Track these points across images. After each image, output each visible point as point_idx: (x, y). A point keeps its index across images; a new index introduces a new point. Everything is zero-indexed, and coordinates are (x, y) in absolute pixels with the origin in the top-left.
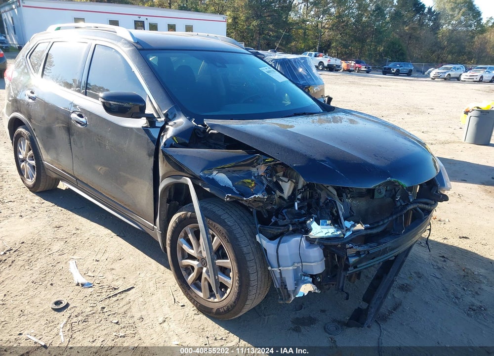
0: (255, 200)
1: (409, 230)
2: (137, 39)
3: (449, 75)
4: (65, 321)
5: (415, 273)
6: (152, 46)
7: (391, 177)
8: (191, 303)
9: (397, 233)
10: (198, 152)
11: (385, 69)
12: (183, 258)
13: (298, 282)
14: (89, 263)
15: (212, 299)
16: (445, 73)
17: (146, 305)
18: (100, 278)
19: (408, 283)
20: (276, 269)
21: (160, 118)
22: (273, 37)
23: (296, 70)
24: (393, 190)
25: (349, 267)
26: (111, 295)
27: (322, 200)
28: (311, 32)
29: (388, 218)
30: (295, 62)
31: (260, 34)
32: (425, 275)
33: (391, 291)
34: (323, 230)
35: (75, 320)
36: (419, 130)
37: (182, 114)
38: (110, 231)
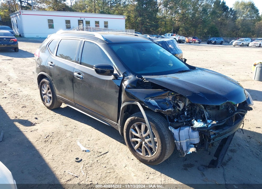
0: (168, 111)
1: (235, 124)
2: (106, 39)
3: (243, 43)
4: (83, 166)
5: (237, 144)
6: (112, 42)
7: (228, 100)
8: (136, 158)
9: (231, 125)
10: (141, 91)
11: (208, 41)
12: (132, 138)
13: (188, 147)
14: (85, 141)
15: (147, 156)
16: (241, 42)
17: (116, 159)
18: (92, 148)
19: (234, 149)
20: (178, 142)
21: (120, 75)
22: (149, 26)
23: (168, 46)
24: (227, 106)
25: (211, 140)
26: (99, 155)
27: (197, 111)
28: (168, 23)
29: (226, 118)
30: (168, 43)
31: (142, 24)
32: (242, 145)
33: (227, 153)
34: (199, 124)
35: (86, 166)
36: (230, 74)
37: (131, 74)
38: (91, 127)
